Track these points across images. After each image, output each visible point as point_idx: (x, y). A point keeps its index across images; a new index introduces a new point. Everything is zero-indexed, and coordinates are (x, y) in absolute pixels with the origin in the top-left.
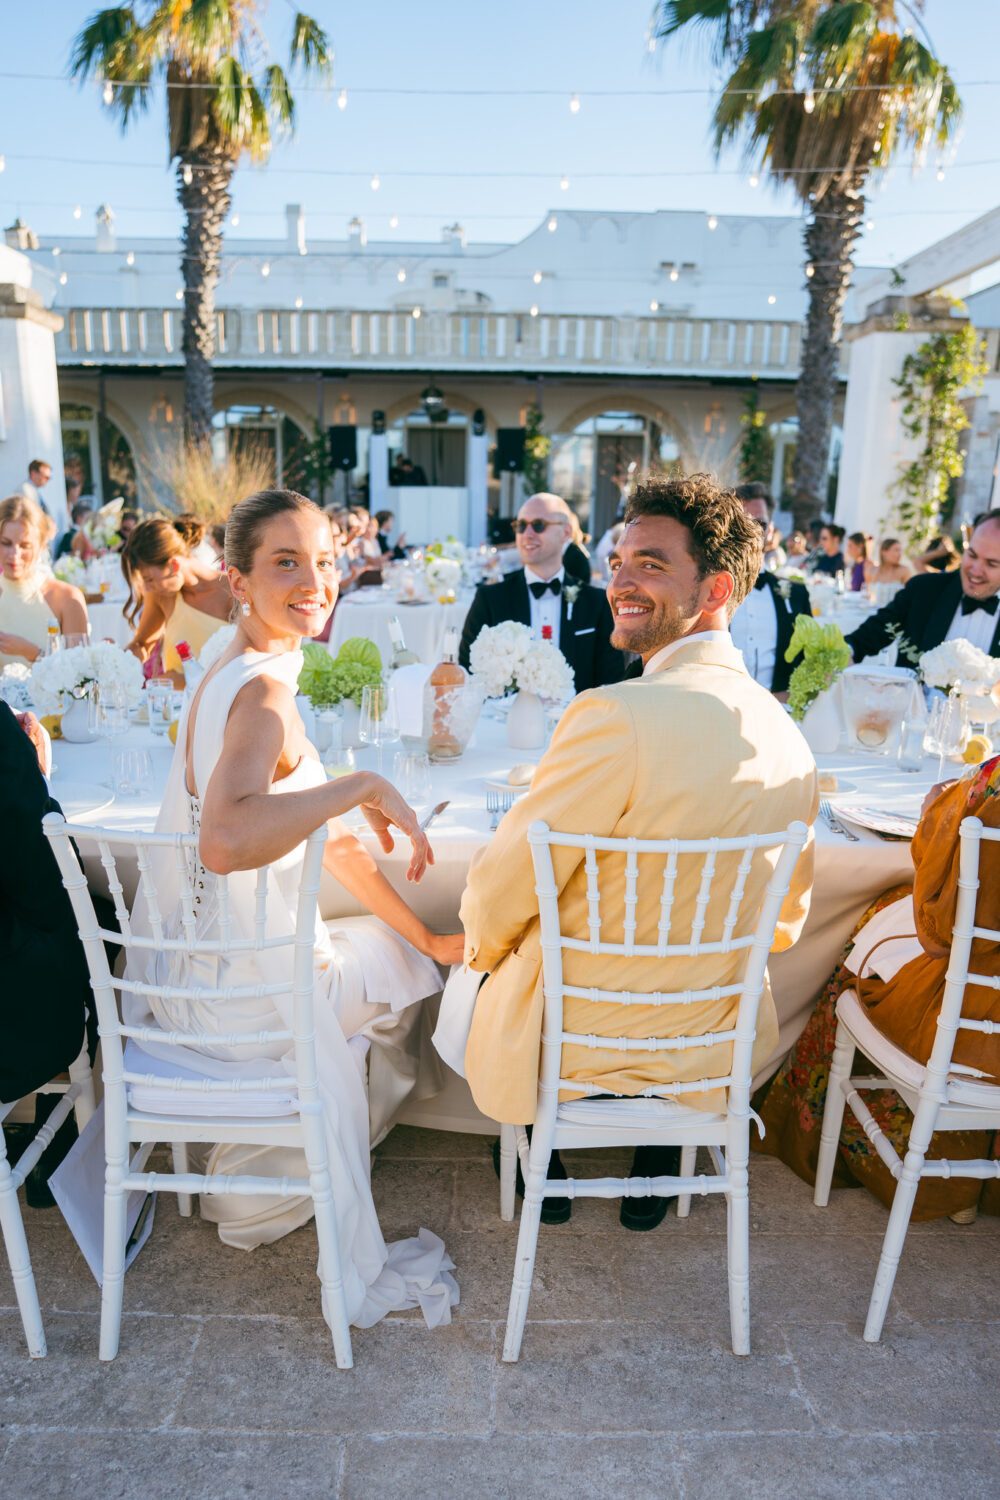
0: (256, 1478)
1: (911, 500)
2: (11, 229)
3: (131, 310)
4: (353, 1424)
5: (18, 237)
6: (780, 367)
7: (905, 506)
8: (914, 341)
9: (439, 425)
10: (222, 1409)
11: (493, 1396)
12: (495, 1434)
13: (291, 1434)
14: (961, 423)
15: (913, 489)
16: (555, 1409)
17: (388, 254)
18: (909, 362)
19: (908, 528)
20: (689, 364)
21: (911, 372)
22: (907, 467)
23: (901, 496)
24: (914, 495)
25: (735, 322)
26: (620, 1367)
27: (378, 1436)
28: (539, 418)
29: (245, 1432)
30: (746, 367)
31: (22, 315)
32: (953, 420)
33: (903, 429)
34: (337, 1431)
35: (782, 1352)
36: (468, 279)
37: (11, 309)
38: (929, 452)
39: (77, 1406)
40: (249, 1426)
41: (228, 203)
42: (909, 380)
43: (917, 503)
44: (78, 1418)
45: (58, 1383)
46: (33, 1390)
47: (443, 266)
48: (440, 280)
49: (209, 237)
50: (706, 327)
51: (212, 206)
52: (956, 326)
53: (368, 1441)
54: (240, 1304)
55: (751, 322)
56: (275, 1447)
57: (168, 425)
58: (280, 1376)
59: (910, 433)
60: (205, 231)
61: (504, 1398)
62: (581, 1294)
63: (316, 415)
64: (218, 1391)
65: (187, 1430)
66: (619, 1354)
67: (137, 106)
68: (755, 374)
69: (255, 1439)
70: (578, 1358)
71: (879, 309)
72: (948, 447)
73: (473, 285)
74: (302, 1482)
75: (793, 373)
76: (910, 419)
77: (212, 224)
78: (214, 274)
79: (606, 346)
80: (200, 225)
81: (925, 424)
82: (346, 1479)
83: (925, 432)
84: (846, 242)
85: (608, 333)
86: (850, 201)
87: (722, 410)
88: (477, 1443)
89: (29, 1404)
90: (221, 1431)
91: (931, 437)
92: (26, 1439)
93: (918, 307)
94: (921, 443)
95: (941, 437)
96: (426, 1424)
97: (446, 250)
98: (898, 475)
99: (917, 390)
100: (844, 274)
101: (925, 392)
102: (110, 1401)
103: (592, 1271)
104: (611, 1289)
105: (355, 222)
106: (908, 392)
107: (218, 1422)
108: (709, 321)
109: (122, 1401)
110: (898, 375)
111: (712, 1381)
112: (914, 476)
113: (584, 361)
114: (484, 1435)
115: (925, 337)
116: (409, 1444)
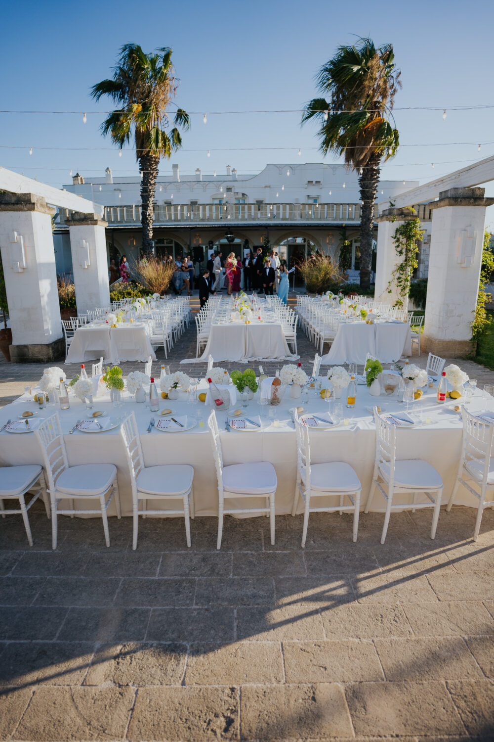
0: (256, 586)
1: (401, 276)
2: (75, 177)
3: (121, 207)
4: (274, 575)
5: (78, 180)
6: (353, 219)
7: (399, 278)
8: (399, 223)
9: (231, 243)
10: (243, 572)
11: (306, 568)
12: (308, 576)
13: (261, 577)
14: (417, 250)
15: (401, 272)
16: (321, 570)
17: (209, 181)
18: (397, 231)
19: (401, 286)
20: (320, 219)
21: (398, 234)
22: (399, 265)
23: (398, 275)
24: (402, 274)
25: (336, 204)
26: (335, 560)
27: (281, 577)
28: (268, 242)
29: (250, 577)
30: (340, 220)
31: (96, 224)
32: (414, 249)
33: (396, 253)
34: (271, 576)
35: (373, 556)
36: (239, 189)
37: (92, 222)
38: (406, 260)
39: (209, 573)
40: (251, 576)
41: (157, 173)
42: (398, 236)
43: (403, 277)
44: (210, 575)
45: (203, 568)
46: (197, 569)
47: (230, 184)
48: (229, 189)
49: (151, 185)
50: (326, 206)
51: (152, 174)
52: (413, 219)
53: (279, 578)
54: (241, 549)
55: (341, 204)
56: (258, 580)
57: (134, 246)
58: (255, 565)
59: (398, 254)
60: (150, 182)
61: (308, 568)
62: (323, 544)
63: (188, 243)
64: (241, 568)
65: (236, 577)
66: (334, 558)
67: (126, 142)
68: (345, 222)
69: (253, 579)
70: (324, 559)
71: (387, 213)
72: (413, 258)
73: (241, 191)
74: (266, 587)
75: (358, 222)
76: (399, 249)
77: (152, 180)
78: (152, 197)
79: (290, 214)
80: (148, 181)
81: (404, 251)
82: (276, 586)
83: (404, 253)
84: (374, 183)
85: (291, 209)
86: (375, 170)
87: (333, 235)
88: (304, 578)
89: (198, 572)
90: (244, 577)
91: (407, 255)
92: (200, 580)
93: (400, 212)
94: (403, 257)
95: (410, 255)
96: (291, 574)
97: (230, 178)
98: (395, 268)
99: (401, 240)
100: (374, 194)
101: (404, 240)
102: (216, 571)
103: (325, 538)
104: (330, 543)
105: (198, 170)
106: (398, 240)
107: (243, 575)
108: (327, 204)
109: (219, 571)
110: (394, 235)
111: (357, 563)
112: (402, 268)
113: (283, 219)
114: (305, 576)
115: (402, 222)
116: (288, 578)
